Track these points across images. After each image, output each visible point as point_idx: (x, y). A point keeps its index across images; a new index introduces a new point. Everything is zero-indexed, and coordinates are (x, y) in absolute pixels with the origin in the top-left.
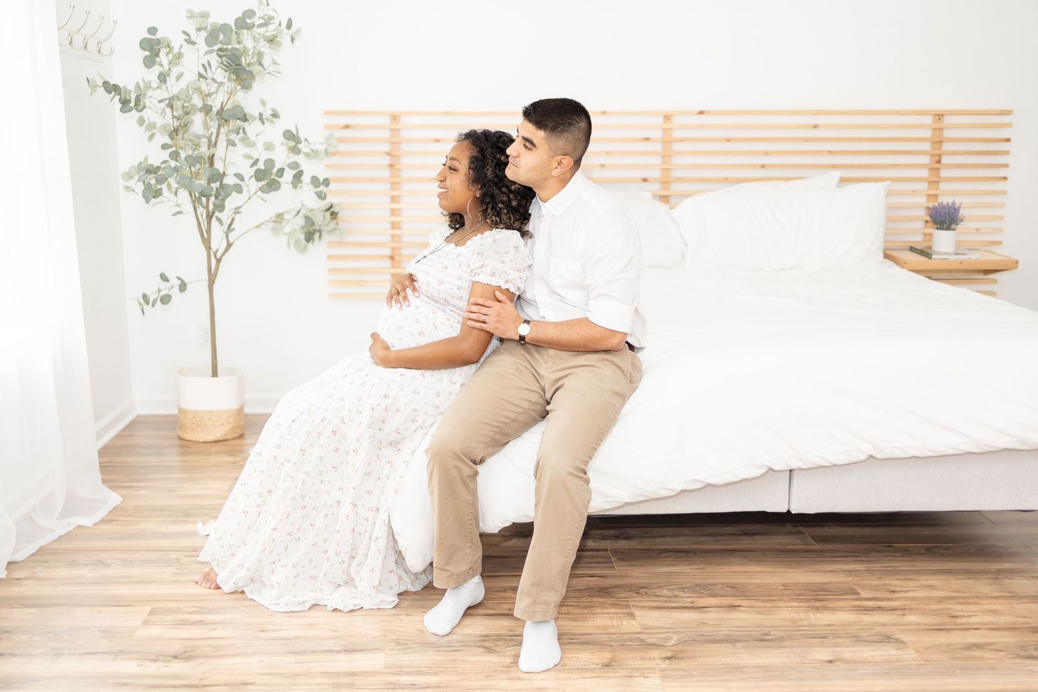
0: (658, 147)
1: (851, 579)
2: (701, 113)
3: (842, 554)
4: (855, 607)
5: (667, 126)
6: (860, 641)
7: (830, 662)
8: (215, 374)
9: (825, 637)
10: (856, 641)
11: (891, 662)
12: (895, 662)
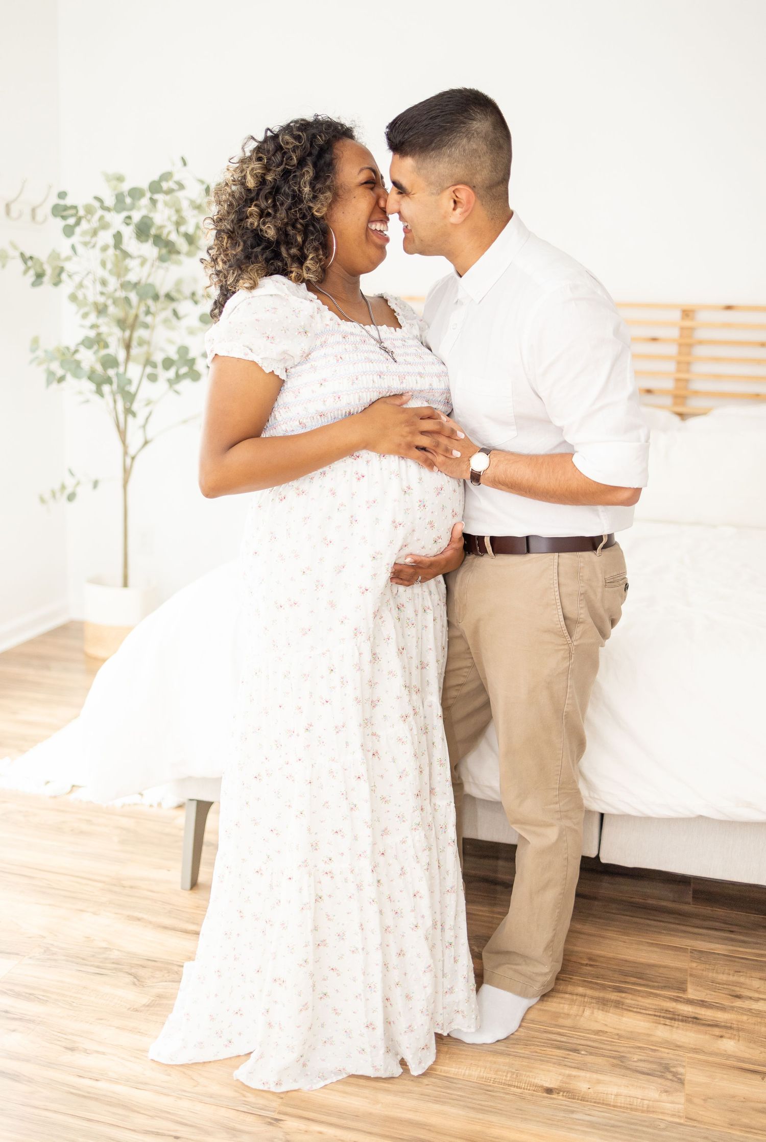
0: (673, 350)
1: (694, 965)
2: (729, 308)
3: (717, 924)
4: (661, 1010)
5: (688, 323)
6: (620, 1067)
7: (549, 1091)
8: (125, 584)
9: (576, 1051)
10: (614, 1065)
11: (636, 1110)
12: (643, 1111)
